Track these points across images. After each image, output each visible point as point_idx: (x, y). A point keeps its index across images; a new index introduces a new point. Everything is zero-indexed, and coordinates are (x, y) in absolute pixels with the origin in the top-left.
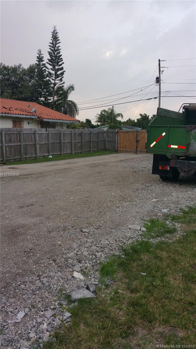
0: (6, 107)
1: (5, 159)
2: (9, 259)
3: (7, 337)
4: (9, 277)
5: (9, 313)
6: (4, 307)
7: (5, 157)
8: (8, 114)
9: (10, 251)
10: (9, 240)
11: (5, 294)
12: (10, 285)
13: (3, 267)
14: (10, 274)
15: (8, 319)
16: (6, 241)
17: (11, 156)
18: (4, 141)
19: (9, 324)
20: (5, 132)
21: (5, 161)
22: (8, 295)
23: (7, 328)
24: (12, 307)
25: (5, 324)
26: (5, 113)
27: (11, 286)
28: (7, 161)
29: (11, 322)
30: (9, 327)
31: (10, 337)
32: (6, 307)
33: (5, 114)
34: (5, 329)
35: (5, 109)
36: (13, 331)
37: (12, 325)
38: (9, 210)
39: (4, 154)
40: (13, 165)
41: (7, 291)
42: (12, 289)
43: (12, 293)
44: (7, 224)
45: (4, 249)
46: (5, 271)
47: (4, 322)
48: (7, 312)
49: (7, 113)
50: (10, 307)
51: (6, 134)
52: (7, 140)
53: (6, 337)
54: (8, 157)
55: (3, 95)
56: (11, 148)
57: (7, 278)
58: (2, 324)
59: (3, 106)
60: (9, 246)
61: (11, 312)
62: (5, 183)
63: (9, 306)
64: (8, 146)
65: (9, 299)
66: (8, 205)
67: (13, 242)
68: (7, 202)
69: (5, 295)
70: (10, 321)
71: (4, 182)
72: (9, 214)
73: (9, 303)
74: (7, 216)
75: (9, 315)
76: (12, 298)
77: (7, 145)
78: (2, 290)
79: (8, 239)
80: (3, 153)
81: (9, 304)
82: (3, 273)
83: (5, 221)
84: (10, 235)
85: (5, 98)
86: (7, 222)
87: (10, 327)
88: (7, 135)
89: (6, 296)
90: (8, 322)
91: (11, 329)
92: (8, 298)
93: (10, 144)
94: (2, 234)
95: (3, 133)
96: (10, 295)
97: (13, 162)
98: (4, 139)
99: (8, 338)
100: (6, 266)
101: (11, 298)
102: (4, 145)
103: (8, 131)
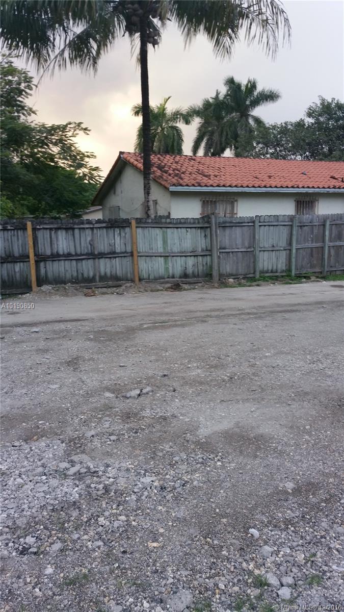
0: (336, 177)
1: (326, 269)
2: (334, 451)
3: (330, 594)
4: (334, 485)
5: (334, 551)
6: (325, 538)
7: (326, 267)
8: (339, 188)
9: (335, 437)
10: (333, 417)
11: (326, 513)
12: (336, 499)
13: (324, 463)
14: (337, 480)
15: (331, 561)
16: (328, 417)
17: (337, 264)
18: (327, 238)
19: (334, 572)
20: (330, 222)
21: (325, 273)
22: (332, 517)
23: (329, 578)
24: (340, 542)
25: (326, 568)
26: (334, 187)
27: (339, 501)
28: (329, 273)
29: (336, 568)
30: (334, 577)
31: (336, 598)
32: (328, 538)
33: (334, 190)
34: (327, 579)
35: (335, 181)
36: (341, 587)
37: (339, 576)
38: (333, 363)
39: (325, 261)
40: (339, 281)
41: (331, 509)
42: (340, 509)
43: (340, 515)
44: (329, 386)
45: (326, 431)
46: (327, 471)
47: (324, 563)
48: (330, 548)
49: (337, 187)
50: (335, 540)
51: (333, 224)
52: (333, 235)
53: (328, 595)
54: (331, 267)
55: (332, 155)
56: (338, 249)
57: (331, 486)
58: (321, 567)
59: (332, 174)
60: (334, 428)
61: (337, 550)
62: (325, 312)
63: (335, 538)
64: (334, 246)
65: (335, 526)
66: (330, 352)
67: (340, 422)
68: (328, 346)
69: (327, 516)
70: (334, 567)
71: (322, 310)
72: (332, 368)
73: (335, 533)
74: (330, 373)
75: (334, 554)
76: (340, 526)
77: (331, 244)
78: (322, 504)
79: (332, 414)
80: (324, 258)
81: (334, 535)
82: (323, 475)
83: (326, 380)
84: (336, 407)
85: (336, 161)
86: (330, 383)
87: (336, 579)
88: (334, 227)
89: (329, 518)
90: (331, 567)
91: (337, 583)
92: (332, 523)
93: (338, 243)
94: (320, 402)
95: (328, 223)
96: (336, 519)
97: (340, 275)
98: (327, 233)
99: (331, 596)
100: (330, 463)
101: (338, 525)
102: (326, 244)
103: (336, 219)
